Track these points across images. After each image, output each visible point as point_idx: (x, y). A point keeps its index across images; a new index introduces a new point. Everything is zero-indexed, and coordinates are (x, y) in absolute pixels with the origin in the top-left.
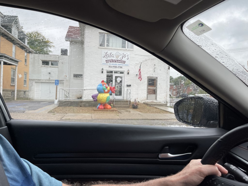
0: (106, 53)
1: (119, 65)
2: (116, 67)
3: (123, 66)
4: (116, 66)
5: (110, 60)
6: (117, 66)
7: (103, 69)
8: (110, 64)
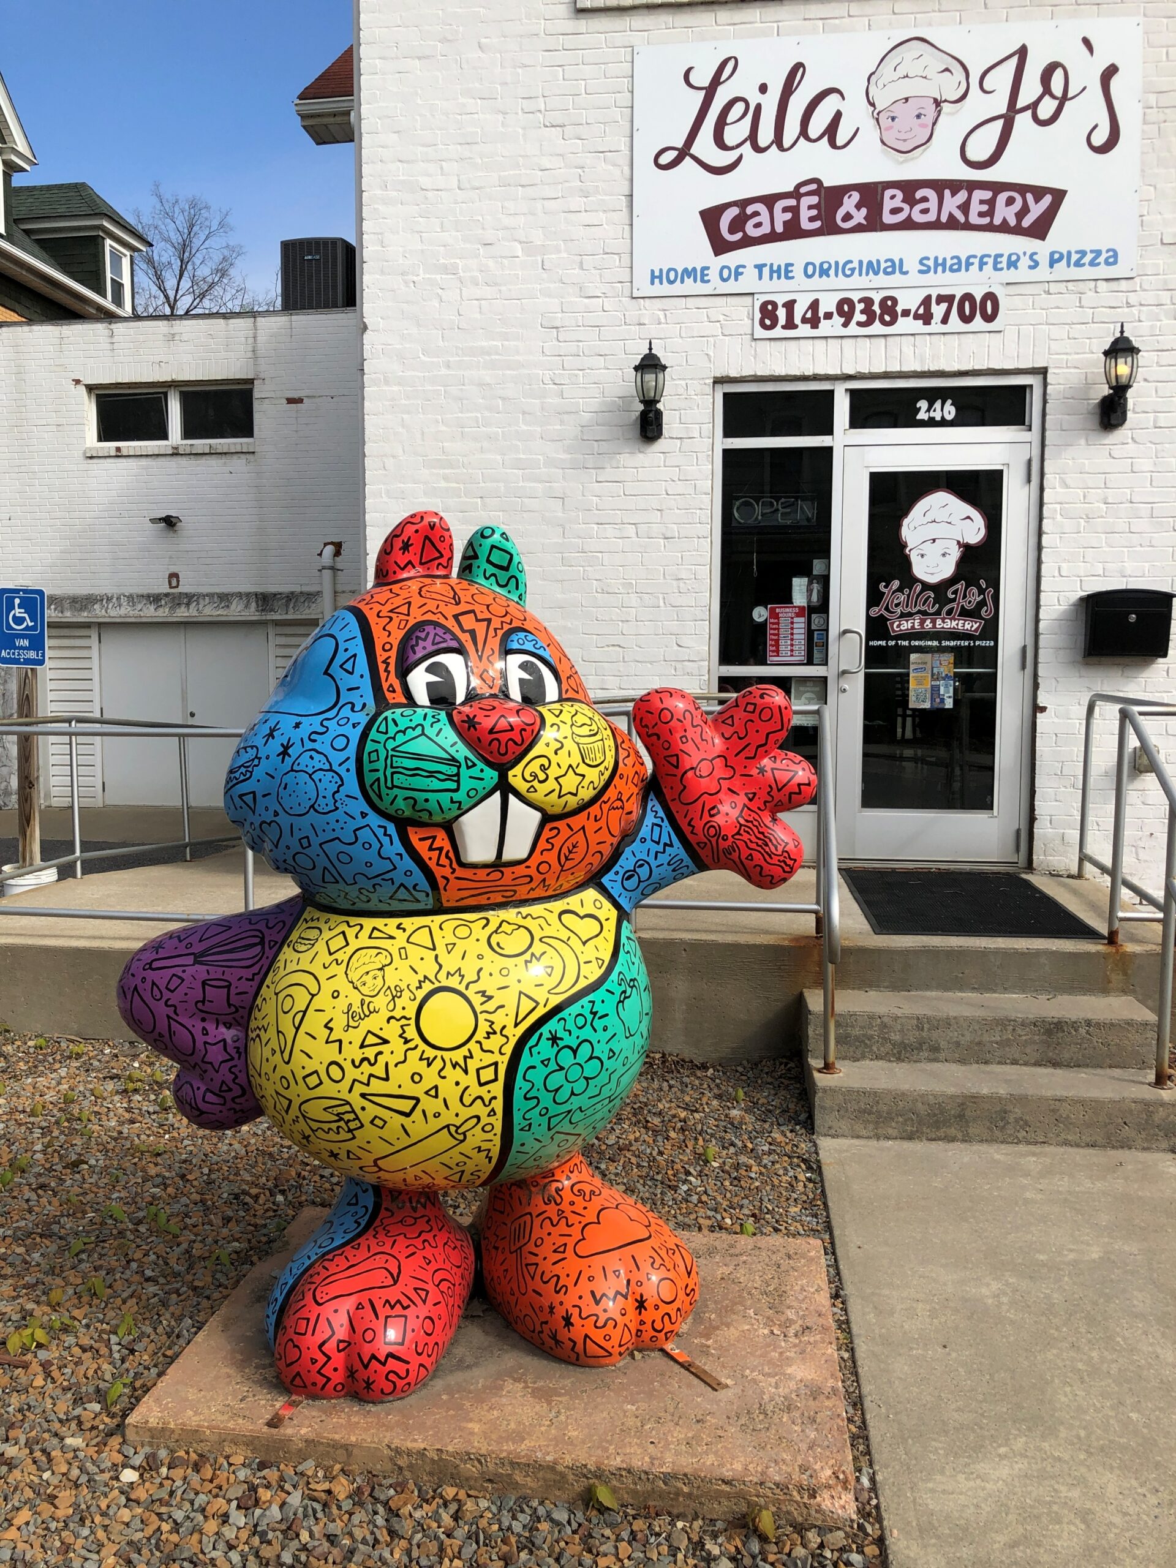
0: (702, 78)
1: (940, 265)
2: (889, 311)
3: (1022, 272)
4: (877, 287)
5: (769, 201)
6: (909, 301)
7: (650, 364)
8: (784, 272)
